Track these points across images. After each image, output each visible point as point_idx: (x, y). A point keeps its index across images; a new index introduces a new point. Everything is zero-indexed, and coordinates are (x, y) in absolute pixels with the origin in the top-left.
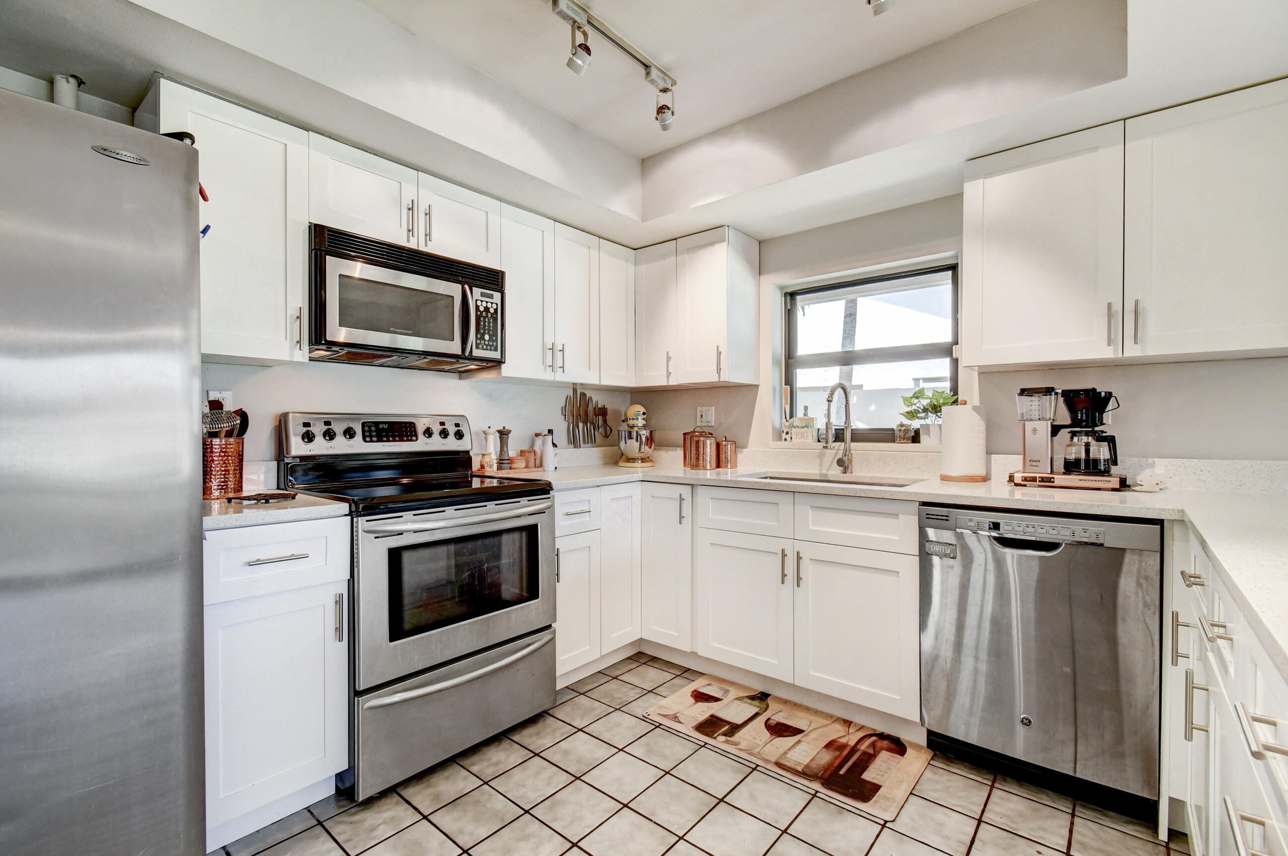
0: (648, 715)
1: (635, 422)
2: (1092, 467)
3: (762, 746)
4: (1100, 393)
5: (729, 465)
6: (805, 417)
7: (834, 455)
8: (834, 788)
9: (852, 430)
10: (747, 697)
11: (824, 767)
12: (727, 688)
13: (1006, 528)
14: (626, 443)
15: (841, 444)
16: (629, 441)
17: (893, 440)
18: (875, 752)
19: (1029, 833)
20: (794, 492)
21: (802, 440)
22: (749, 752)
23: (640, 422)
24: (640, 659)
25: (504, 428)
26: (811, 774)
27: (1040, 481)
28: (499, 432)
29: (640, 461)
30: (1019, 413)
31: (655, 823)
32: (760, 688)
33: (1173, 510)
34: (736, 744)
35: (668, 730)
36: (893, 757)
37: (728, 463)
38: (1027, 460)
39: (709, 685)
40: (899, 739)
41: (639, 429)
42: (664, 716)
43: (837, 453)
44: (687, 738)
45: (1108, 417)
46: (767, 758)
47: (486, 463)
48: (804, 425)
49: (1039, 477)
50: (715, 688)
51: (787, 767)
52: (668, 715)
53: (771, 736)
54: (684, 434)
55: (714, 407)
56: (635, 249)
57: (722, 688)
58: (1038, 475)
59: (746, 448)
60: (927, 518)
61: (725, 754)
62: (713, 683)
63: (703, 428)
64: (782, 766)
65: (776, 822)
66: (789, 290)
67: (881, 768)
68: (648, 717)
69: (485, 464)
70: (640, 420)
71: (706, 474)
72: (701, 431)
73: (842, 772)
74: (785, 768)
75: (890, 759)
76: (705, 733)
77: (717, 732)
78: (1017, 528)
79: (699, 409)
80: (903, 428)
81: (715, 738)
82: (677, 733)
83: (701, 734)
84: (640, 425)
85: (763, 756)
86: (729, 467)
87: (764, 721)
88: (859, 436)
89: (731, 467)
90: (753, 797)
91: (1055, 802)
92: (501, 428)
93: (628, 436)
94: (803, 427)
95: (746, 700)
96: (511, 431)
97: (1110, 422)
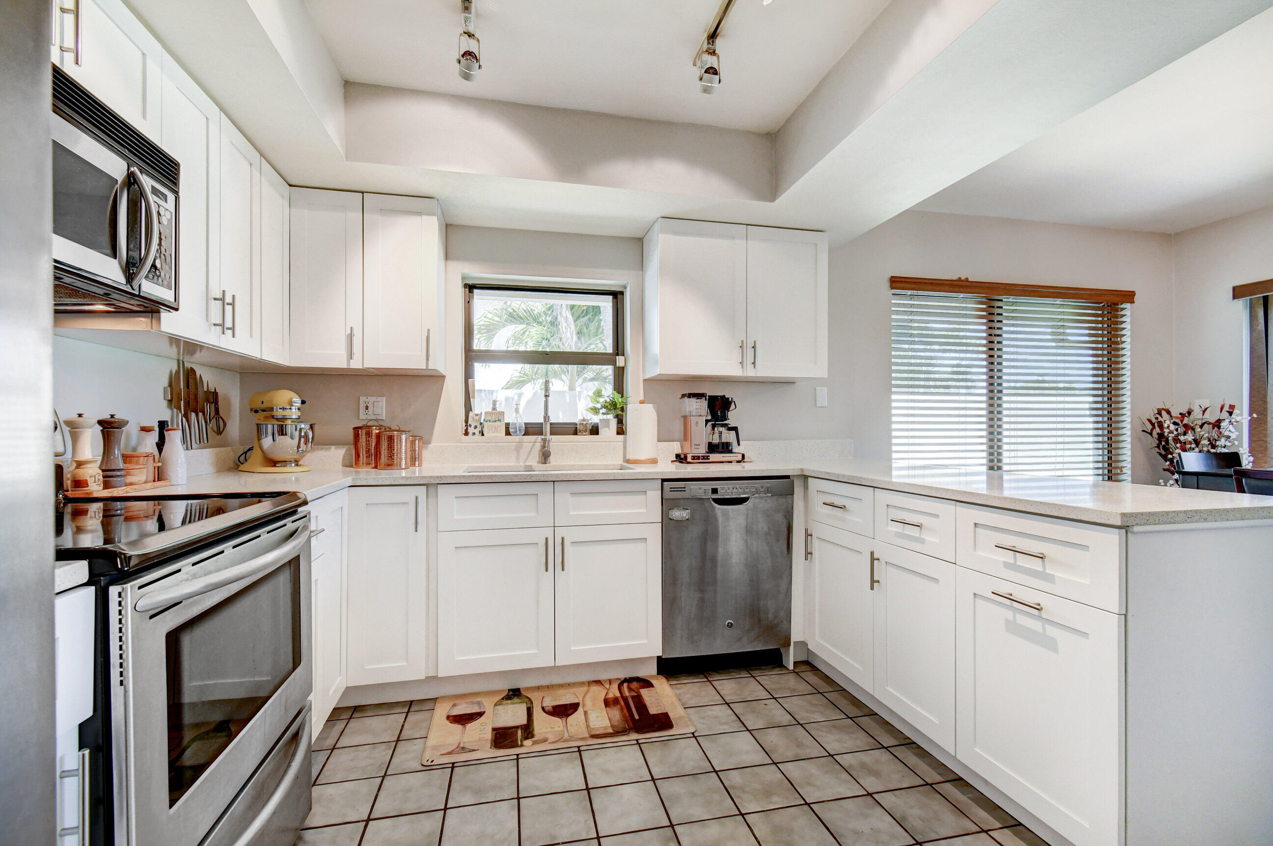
0: (432, 761)
1: (287, 413)
2: (725, 448)
3: (565, 728)
4: (728, 398)
5: (417, 463)
6: (494, 411)
7: (530, 447)
8: (646, 730)
9: (551, 424)
10: (503, 699)
11: (623, 720)
12: (479, 699)
13: (722, 491)
14: (274, 441)
15: (537, 438)
16: (279, 438)
17: (575, 433)
18: (636, 693)
19: (752, 697)
20: (554, 481)
21: (495, 435)
22: (562, 740)
23: (294, 413)
24: (340, 715)
25: (112, 416)
26: (622, 730)
27: (702, 459)
28: (100, 422)
29: (293, 465)
30: (687, 410)
31: (563, 843)
32: (505, 685)
33: (798, 469)
34: (545, 740)
35: (466, 764)
36: (650, 690)
37: (415, 461)
38: (693, 445)
39: (454, 705)
40: (638, 677)
41: (292, 422)
42: (449, 753)
43: (533, 445)
44: (494, 760)
45: (730, 414)
46: (582, 737)
47: (91, 477)
48: (497, 419)
49: (702, 456)
50: (464, 705)
51: (602, 734)
52: (453, 751)
53: (562, 720)
54: (354, 428)
55: (384, 398)
56: (290, 185)
57: (471, 702)
58: (701, 455)
59: (430, 444)
60: (670, 491)
61: (543, 753)
62: (457, 702)
63: (379, 421)
64: (597, 736)
65: (641, 777)
66: (471, 282)
67: (652, 701)
68: (432, 764)
69: (89, 479)
70: (294, 410)
71: (400, 473)
72: (378, 424)
73: (637, 717)
74: (601, 736)
75: (649, 693)
76: (509, 746)
77: (517, 740)
78: (728, 491)
79: (363, 399)
80: (585, 423)
81: (522, 745)
82: (480, 762)
83: (506, 749)
84: (294, 417)
85: (576, 737)
86: (417, 465)
87: (542, 712)
88: (559, 429)
89: (419, 465)
90: (607, 772)
91: (741, 674)
92: (106, 416)
93: (278, 432)
94: (495, 421)
95: (505, 702)
96: (128, 422)
97: (733, 417)
